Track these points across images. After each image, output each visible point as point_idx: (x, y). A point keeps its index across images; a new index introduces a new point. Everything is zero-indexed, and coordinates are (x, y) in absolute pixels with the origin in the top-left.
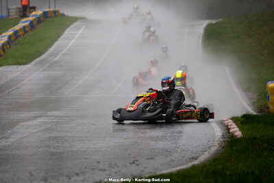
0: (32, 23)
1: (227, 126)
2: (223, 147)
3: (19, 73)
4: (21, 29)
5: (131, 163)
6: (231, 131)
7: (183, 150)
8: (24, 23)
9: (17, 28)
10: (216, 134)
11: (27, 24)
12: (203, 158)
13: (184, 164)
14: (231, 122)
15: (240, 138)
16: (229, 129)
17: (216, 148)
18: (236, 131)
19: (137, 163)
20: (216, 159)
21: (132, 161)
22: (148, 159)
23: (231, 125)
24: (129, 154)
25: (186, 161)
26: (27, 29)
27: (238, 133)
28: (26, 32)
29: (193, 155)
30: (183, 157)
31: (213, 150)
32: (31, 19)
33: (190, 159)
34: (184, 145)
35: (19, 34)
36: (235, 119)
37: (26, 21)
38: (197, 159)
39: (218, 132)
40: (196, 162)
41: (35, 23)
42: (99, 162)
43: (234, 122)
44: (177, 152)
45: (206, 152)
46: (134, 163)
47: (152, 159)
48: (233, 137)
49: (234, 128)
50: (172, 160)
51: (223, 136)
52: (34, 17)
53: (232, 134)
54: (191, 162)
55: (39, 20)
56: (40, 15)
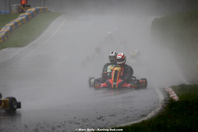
0: (27, 17)
1: (168, 92)
2: (165, 108)
3: (18, 53)
4: (19, 22)
5: (98, 119)
6: (171, 96)
7: (136, 110)
8: (21, 17)
9: (17, 20)
10: (160, 98)
11: (24, 17)
12: (150, 115)
13: (136, 120)
14: (170, 90)
15: (175, 102)
16: (169, 95)
18: (174, 96)
19: (102, 118)
20: (160, 117)
21: (99, 117)
22: (110, 116)
23: (171, 92)
24: (97, 113)
25: (138, 117)
26: (24, 21)
27: (176, 98)
28: (23, 23)
29: (144, 114)
30: (136, 115)
31: (158, 109)
32: (26, 14)
33: (141, 116)
34: (136, 106)
35: (18, 25)
36: (174, 88)
38: (146, 116)
39: (162, 97)
40: (145, 119)
41: (30, 17)
42: (75, 118)
43: (173, 90)
44: (131, 111)
45: (153, 112)
46: (100, 118)
47: (113, 116)
48: (172, 101)
49: (173, 94)
50: (128, 117)
51: (165, 100)
52: (29, 13)
53: (172, 98)
54: (142, 118)
55: (33, 15)
56: (34, 11)
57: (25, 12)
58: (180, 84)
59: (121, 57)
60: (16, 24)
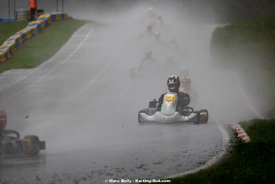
0: (39, 26)
1: (235, 131)
2: (231, 152)
3: (26, 76)
4: (29, 33)
5: (138, 168)
6: (239, 135)
7: (190, 155)
8: (32, 26)
9: (25, 31)
10: (224, 139)
11: (35, 27)
12: (211, 163)
13: (192, 169)
14: (238, 127)
15: (248, 143)
16: (236, 134)
17: (224, 153)
18: (244, 136)
19: (144, 167)
20: (224, 164)
21: (139, 166)
22: (156, 163)
23: (239, 130)
24: (137, 159)
25: (194, 165)
26: (35, 32)
27: (246, 138)
28: (33, 35)
29: (201, 160)
30: (191, 162)
31: (221, 154)
32: (38, 22)
33: (197, 163)
34: (191, 150)
35: (27, 37)
36: (243, 125)
37: (34, 25)
38: (204, 163)
39: (226, 137)
40: (203, 167)
41: (43, 26)
42: (106, 167)
43: (243, 127)
44: (184, 157)
45: (214, 157)
46: (141, 167)
47: (159, 163)
48: (241, 142)
49: (242, 133)
50: (180, 165)
51: (231, 141)
52: (42, 21)
53: (241, 139)
54: (199, 166)
55: (47, 24)
56: (48, 19)
57: (36, 20)
58: (253, 118)
60: (23, 36)
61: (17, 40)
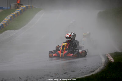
0: (21, 11)
1: (108, 57)
2: (106, 66)
3: (15, 33)
4: (16, 14)
5: (64, 73)
6: (109, 59)
7: (88, 68)
8: (17, 11)
9: (14, 13)
11: (18, 11)
12: (96, 71)
13: (88, 74)
14: (109, 56)
16: (108, 59)
17: (102, 67)
18: (111, 59)
20: (103, 72)
21: (65, 73)
22: (72, 71)
24: (64, 69)
25: (89, 72)
26: (19, 14)
27: (113, 60)
29: (92, 70)
30: (88, 71)
31: (101, 67)
32: (20, 9)
34: (88, 65)
35: (15, 16)
36: (111, 54)
38: (94, 71)
39: (104, 60)
40: (93, 73)
42: (50, 73)
44: (85, 68)
45: (98, 69)
46: (66, 73)
47: (74, 71)
48: (110, 62)
49: (110, 58)
50: (83, 72)
51: (106, 62)
52: (22, 9)
53: (110, 61)
54: (91, 73)
55: (24, 10)
56: (25, 8)
57: (19, 8)
58: (115, 51)
59: (68, 36)
60: (14, 15)
61: (11, 17)
